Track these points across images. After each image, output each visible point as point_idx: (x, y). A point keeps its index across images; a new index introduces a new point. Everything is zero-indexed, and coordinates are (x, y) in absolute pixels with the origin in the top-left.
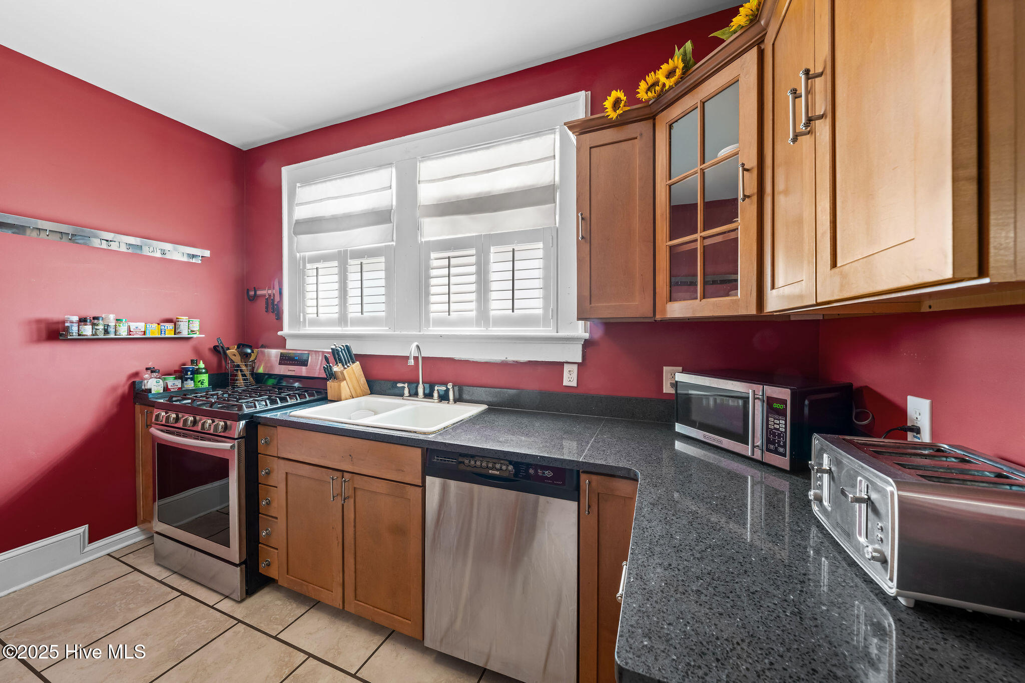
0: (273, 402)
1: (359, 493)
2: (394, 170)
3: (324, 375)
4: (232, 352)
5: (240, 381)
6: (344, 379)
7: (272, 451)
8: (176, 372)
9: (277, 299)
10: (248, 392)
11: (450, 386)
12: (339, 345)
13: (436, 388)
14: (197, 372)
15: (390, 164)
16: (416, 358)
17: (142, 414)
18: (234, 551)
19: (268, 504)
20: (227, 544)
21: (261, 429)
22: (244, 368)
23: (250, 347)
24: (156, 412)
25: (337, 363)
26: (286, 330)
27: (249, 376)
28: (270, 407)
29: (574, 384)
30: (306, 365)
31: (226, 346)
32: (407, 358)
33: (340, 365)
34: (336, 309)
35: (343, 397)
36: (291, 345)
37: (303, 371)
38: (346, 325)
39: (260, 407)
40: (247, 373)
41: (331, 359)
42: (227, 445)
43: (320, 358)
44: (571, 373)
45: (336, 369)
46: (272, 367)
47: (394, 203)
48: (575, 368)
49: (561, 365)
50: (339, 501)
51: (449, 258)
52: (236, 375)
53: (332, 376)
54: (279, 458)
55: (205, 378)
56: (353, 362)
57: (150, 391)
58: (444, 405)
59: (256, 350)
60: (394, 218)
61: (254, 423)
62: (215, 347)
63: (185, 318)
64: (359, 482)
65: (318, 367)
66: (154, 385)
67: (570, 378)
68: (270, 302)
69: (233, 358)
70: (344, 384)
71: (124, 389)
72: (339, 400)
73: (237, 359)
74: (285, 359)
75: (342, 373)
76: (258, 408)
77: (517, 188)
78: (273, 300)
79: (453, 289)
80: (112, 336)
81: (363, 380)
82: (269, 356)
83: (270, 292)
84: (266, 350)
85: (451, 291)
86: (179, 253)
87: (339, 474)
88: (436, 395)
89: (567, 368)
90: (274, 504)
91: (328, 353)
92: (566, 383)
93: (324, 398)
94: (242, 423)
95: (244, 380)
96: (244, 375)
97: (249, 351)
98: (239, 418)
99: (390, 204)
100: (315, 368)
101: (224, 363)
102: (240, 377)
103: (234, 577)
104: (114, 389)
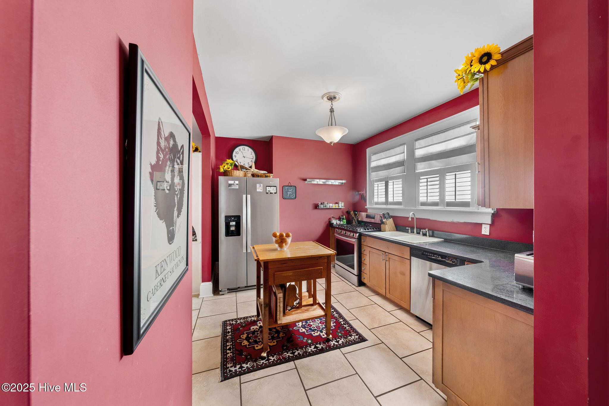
0: (365, 229)
1: (390, 260)
2: (405, 146)
3: (380, 223)
4: (352, 213)
5: (354, 223)
6: (387, 224)
7: (365, 244)
8: (338, 218)
9: (365, 195)
10: (357, 226)
11: (427, 230)
12: (385, 212)
13: (421, 230)
14: (343, 219)
15: (404, 144)
16: (412, 218)
17: (332, 230)
18: (355, 271)
19: (364, 260)
20: (354, 269)
21: (362, 237)
22: (355, 219)
23: (357, 212)
24: (336, 229)
25: (384, 218)
26: (368, 206)
27: (356, 222)
28: (364, 231)
29: (488, 234)
30: (374, 219)
31: (350, 211)
32: (408, 218)
33: (385, 219)
34: (384, 199)
35: (386, 230)
36: (369, 211)
37: (373, 221)
38: (388, 205)
39: (362, 230)
40: (356, 220)
41: (383, 217)
42: (354, 240)
43: (379, 216)
44: (486, 228)
45: (384, 220)
46: (363, 219)
47: (405, 158)
48: (488, 226)
49: (481, 225)
50: (385, 261)
51: (427, 178)
52: (353, 221)
53: (383, 223)
54: (367, 246)
55: (345, 221)
56: (390, 218)
57: (333, 223)
58: (424, 237)
59: (358, 213)
60: (406, 164)
61: (361, 235)
62: (347, 211)
63: (340, 202)
64: (391, 256)
65: (378, 220)
66: (335, 222)
67: (486, 231)
68: (363, 196)
69: (352, 215)
70: (387, 226)
71: (328, 222)
72: (385, 231)
73: (353, 216)
74: (368, 216)
75: (386, 222)
76: (361, 231)
77: (458, 147)
78: (364, 195)
79: (429, 191)
80: (326, 208)
81: (394, 225)
82: (362, 214)
83: (362, 193)
84: (361, 213)
85: (428, 192)
86: (337, 182)
87: (384, 253)
88: (421, 233)
89: (483, 226)
90: (366, 260)
91: (381, 215)
92: (483, 233)
93: (380, 230)
94: (358, 234)
95: (355, 222)
96: (355, 221)
97: (357, 213)
98: (356, 233)
99: (403, 158)
100: (377, 220)
101: (349, 216)
102: (354, 221)
103: (355, 279)
104: (326, 222)
